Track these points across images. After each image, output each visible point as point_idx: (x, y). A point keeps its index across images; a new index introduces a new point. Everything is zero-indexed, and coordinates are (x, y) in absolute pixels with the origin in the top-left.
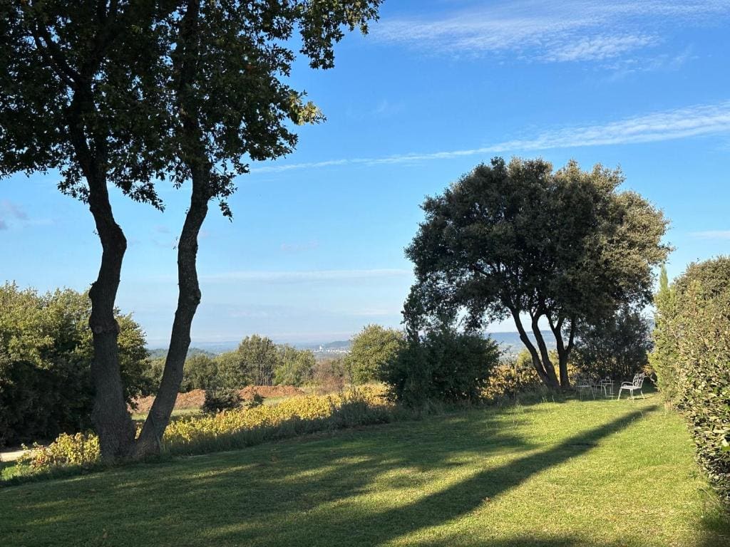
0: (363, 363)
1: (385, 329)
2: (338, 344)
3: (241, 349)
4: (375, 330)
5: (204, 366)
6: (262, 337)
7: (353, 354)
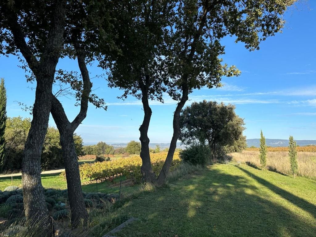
0: (130, 150)
1: (136, 142)
2: (123, 144)
3: (98, 145)
4: (134, 142)
5: (90, 149)
6: (103, 142)
7: (127, 147)
